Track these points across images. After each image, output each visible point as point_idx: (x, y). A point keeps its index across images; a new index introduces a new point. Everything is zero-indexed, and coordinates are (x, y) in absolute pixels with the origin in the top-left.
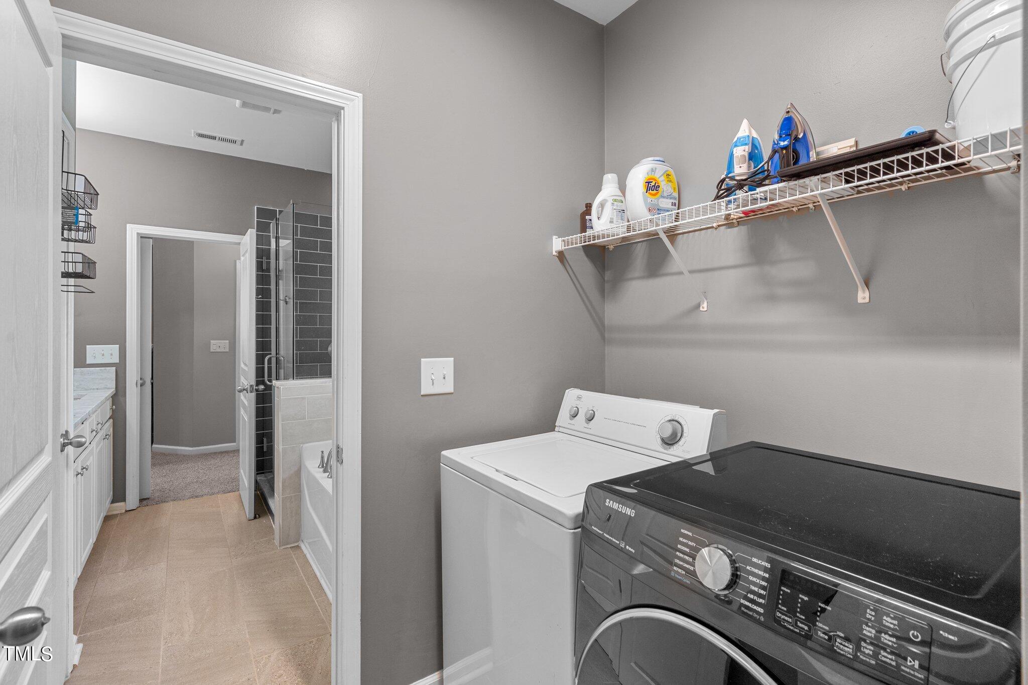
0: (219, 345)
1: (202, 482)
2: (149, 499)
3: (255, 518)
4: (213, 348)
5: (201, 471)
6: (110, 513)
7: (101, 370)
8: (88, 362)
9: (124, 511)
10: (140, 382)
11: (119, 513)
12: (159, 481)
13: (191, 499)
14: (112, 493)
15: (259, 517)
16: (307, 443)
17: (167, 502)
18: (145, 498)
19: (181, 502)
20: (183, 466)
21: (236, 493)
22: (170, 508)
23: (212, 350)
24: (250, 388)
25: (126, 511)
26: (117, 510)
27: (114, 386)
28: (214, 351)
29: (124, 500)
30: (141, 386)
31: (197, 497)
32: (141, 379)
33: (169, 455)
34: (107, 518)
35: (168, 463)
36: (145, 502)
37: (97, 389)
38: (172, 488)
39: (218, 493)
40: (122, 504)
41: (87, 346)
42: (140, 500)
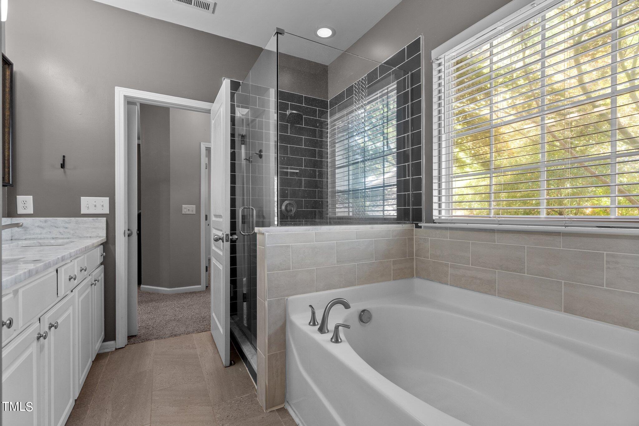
0: (188, 209)
1: (178, 321)
2: (135, 336)
3: (231, 364)
4: (184, 211)
5: (177, 309)
6: (102, 352)
7: (93, 220)
8: (82, 212)
9: (114, 349)
10: (127, 232)
11: (110, 351)
12: (144, 317)
13: (171, 338)
14: (103, 333)
15: (235, 363)
16: (292, 295)
17: (151, 340)
18: (134, 335)
19: (162, 341)
20: (163, 304)
21: (208, 332)
22: (153, 346)
23: (183, 213)
24: (226, 237)
25: (116, 349)
26: (107, 348)
27: (105, 235)
28: (184, 213)
29: (114, 339)
30: (128, 236)
31: (175, 336)
32: (128, 230)
33: (153, 294)
34: (99, 357)
35: (152, 301)
36: (132, 340)
37: (90, 237)
38: (155, 326)
39: (193, 332)
40: (112, 343)
41: (81, 197)
42: (128, 337)
